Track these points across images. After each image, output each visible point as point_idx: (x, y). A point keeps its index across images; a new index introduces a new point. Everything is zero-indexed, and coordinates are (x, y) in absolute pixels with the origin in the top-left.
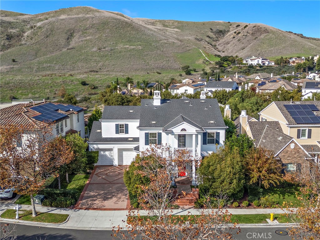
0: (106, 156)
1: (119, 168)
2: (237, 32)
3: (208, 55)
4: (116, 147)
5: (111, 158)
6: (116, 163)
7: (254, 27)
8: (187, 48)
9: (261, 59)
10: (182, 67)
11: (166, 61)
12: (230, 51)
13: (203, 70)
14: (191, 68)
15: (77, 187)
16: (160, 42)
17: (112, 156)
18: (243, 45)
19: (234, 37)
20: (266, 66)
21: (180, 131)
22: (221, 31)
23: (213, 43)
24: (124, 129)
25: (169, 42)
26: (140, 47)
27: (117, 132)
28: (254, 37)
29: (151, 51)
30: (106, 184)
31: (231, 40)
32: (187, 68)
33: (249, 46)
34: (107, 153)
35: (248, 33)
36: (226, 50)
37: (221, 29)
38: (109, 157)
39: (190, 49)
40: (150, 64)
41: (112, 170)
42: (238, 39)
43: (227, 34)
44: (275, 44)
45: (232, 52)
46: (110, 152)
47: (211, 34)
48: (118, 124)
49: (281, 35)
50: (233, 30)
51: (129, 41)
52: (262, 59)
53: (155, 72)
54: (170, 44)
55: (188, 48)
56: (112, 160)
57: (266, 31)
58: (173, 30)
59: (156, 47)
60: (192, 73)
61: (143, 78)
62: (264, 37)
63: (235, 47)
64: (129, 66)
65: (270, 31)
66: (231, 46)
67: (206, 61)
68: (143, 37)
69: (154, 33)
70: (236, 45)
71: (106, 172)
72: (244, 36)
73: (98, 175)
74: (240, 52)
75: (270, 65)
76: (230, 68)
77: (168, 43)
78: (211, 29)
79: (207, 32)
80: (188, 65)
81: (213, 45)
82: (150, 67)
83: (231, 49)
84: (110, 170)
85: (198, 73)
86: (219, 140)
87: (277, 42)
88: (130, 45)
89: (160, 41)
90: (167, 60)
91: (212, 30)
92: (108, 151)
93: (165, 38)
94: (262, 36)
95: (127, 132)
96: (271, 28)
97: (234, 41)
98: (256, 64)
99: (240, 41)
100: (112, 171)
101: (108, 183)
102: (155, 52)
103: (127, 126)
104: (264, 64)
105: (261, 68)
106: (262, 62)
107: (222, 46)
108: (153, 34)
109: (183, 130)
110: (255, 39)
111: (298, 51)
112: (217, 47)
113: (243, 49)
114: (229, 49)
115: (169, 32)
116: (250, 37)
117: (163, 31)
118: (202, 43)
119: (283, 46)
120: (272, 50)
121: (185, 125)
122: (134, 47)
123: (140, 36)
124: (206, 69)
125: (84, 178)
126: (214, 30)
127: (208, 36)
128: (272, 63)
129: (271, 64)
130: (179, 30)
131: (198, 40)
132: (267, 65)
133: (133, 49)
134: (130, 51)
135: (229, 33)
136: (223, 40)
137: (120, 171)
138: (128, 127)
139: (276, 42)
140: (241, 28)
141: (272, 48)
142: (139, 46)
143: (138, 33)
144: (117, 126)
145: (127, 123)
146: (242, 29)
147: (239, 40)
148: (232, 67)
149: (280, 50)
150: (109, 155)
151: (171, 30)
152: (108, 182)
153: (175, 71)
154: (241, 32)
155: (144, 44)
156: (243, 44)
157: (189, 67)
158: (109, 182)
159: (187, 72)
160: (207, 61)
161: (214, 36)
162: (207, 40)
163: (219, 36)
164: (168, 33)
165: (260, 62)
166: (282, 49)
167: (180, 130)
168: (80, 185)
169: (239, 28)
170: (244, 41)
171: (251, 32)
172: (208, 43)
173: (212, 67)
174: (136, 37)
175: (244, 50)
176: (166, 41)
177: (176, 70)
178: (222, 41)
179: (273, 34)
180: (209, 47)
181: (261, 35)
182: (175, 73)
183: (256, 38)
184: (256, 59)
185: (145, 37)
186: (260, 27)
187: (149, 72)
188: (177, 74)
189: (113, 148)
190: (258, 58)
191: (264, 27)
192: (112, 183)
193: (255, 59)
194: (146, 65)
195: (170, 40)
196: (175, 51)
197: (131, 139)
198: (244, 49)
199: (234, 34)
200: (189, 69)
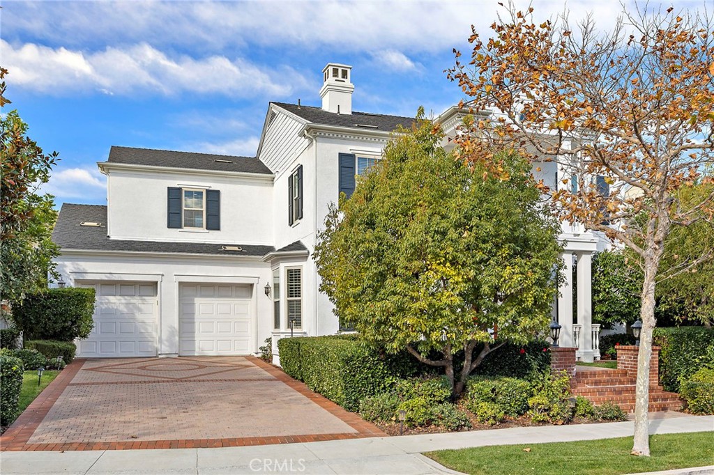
27: (174, 221)
30: (157, 382)
48: (181, 189)
95: (214, 223)
103: (214, 198)
138: (218, 201)
144: (174, 194)
145: (217, 187)
189: (158, 278)
197: (235, 249)
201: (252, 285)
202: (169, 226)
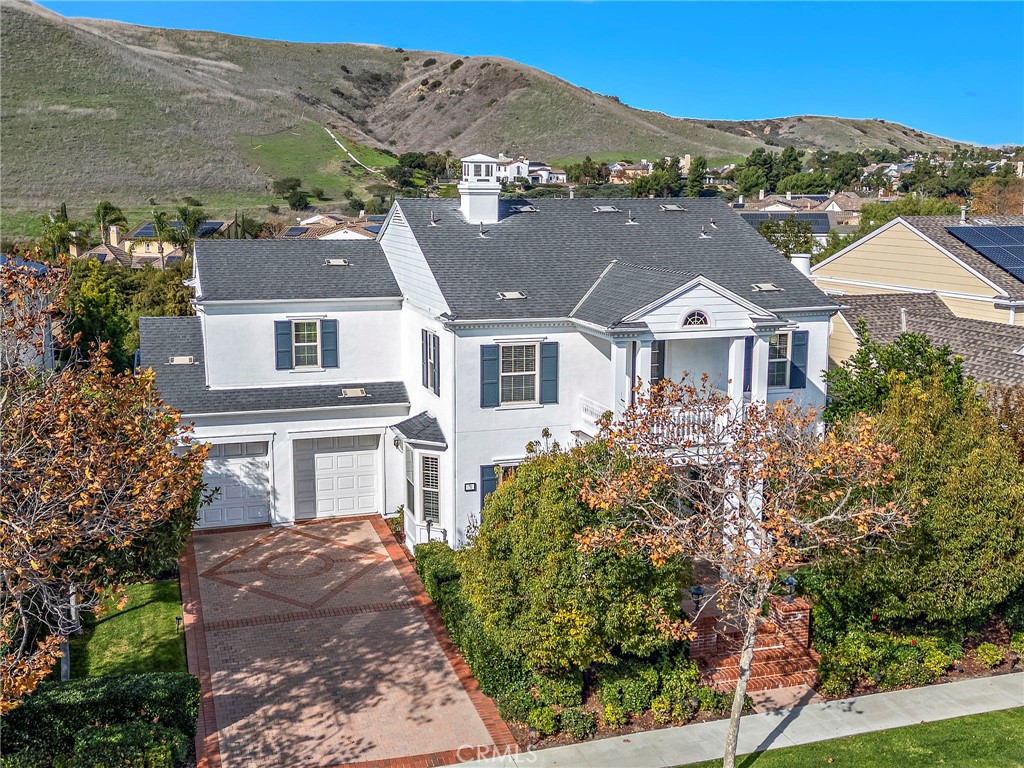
0: (229, 478)
1: (306, 535)
2: (431, 81)
3: (355, 147)
4: (283, 435)
5: (256, 490)
6: (285, 510)
7: (482, 67)
8: (283, 120)
9: (527, 162)
10: (277, 184)
11: (214, 161)
12: (412, 141)
13: (348, 194)
14: (305, 188)
15: (147, 652)
16: (183, 97)
17: (260, 479)
18: (454, 124)
19: (422, 98)
20: (542, 185)
21: (678, 327)
22: (377, 78)
23: (357, 114)
24: (318, 343)
25: (215, 98)
26: (114, 114)
27: (284, 361)
28: (487, 100)
29: (154, 128)
30: (292, 617)
31: (414, 105)
32: (293, 188)
33: (474, 125)
34: (236, 467)
35: (465, 84)
36: (401, 137)
37: (377, 72)
38: (244, 487)
39: (292, 124)
40: (157, 169)
41: (276, 546)
42: (437, 102)
43: (398, 86)
44: (552, 122)
45: (421, 143)
46: (250, 460)
47: (346, 83)
48: (290, 322)
49: (566, 94)
50: (415, 75)
51: (68, 91)
52: (531, 165)
53: (179, 198)
54: (219, 106)
55: (285, 123)
56: (263, 500)
57: (521, 80)
58: (216, 66)
59: (171, 113)
60: (314, 202)
61: (136, 217)
62: (518, 99)
63: (429, 128)
64: (77, 175)
65: (532, 81)
66: (415, 124)
67: (353, 166)
68: (117, 78)
69: (154, 67)
70: (430, 122)
71: (254, 557)
72: (454, 95)
73: (223, 577)
74: (445, 144)
75: (554, 181)
76: (433, 189)
77: (211, 104)
78: (344, 69)
79: (331, 76)
80: (295, 176)
81: (355, 119)
82: (157, 179)
83: (415, 133)
84: (268, 549)
85: (332, 203)
86: (805, 367)
87: (558, 116)
88: (73, 105)
89: (181, 93)
90: (217, 158)
91: (348, 72)
92: (240, 456)
93: (200, 86)
94: (512, 96)
95: (331, 359)
96: (535, 73)
97: (422, 110)
98: (511, 179)
99: (443, 110)
100: (280, 550)
101: (304, 616)
102: (168, 130)
103: (330, 329)
104: (535, 179)
105: (530, 192)
106: (530, 172)
107: (386, 124)
108: (154, 71)
109: (696, 317)
110: (489, 105)
111: (620, 145)
112: (371, 127)
113: (456, 134)
114: (408, 135)
115: (203, 71)
116: (472, 97)
117: (181, 66)
118: (323, 109)
119: (575, 128)
120: (544, 141)
121: (704, 295)
122: (90, 111)
123: (106, 76)
124: (354, 190)
125: (155, 599)
126: (355, 73)
127: (336, 92)
128: (561, 177)
129: (557, 178)
130: (237, 66)
131: (306, 100)
132: (544, 182)
133: (87, 118)
134: (74, 122)
135: (404, 86)
136: (389, 106)
137: (320, 546)
138: (335, 333)
139: (554, 115)
140: (442, 69)
141: (545, 135)
142: (108, 109)
143: (96, 65)
144: (282, 330)
145: (331, 316)
146: (445, 72)
147: (439, 107)
148: (438, 188)
149: (569, 139)
150: (248, 475)
151: (209, 65)
152: (298, 609)
153: (251, 197)
154: (445, 82)
155: (126, 101)
156: (453, 118)
157: (298, 183)
158: (304, 605)
159: (295, 199)
160: (355, 165)
161: (356, 92)
162: (335, 104)
163: (373, 92)
164: (200, 73)
165: (525, 174)
166: (574, 137)
167: (681, 318)
168: (155, 637)
169: (435, 70)
170: (455, 110)
171: (475, 83)
172: (342, 113)
173: (375, 186)
174: (89, 77)
175: (457, 139)
176: (204, 96)
177: (253, 191)
178: (381, 108)
179: (543, 91)
180: (345, 124)
181: (506, 92)
182: (254, 204)
183: (493, 101)
184: (511, 163)
185: (124, 79)
186: (503, 66)
187: (154, 197)
188: (259, 206)
189: (269, 438)
190: (516, 159)
191: (515, 67)
192: (323, 614)
193: (509, 163)
194: (143, 175)
195: (219, 94)
196: (242, 131)
197: (357, 393)
198: (458, 134)
199: (421, 87)
200: (299, 189)
201: (378, 437)
202: (278, 368)
